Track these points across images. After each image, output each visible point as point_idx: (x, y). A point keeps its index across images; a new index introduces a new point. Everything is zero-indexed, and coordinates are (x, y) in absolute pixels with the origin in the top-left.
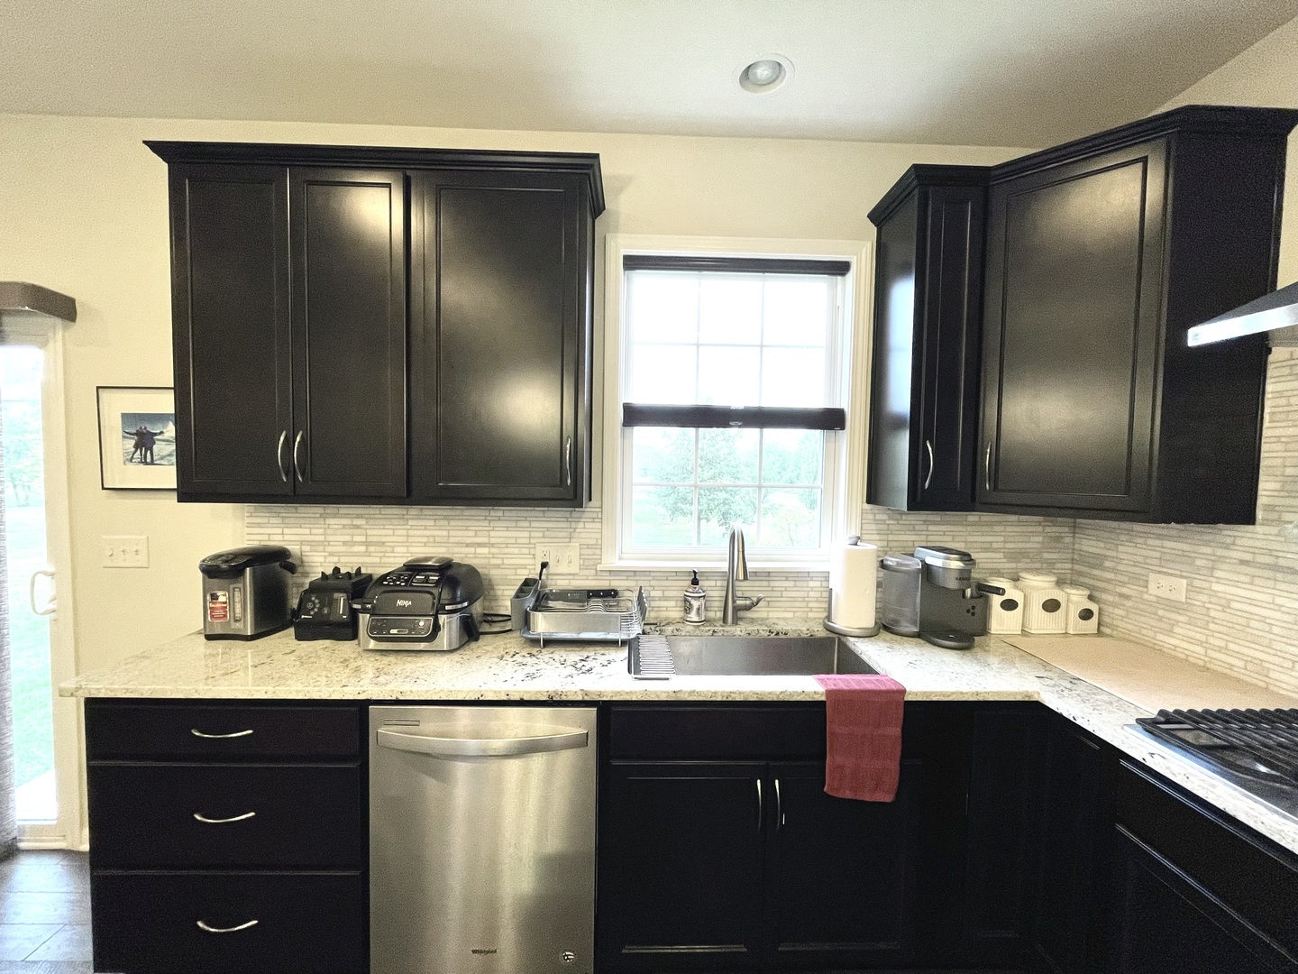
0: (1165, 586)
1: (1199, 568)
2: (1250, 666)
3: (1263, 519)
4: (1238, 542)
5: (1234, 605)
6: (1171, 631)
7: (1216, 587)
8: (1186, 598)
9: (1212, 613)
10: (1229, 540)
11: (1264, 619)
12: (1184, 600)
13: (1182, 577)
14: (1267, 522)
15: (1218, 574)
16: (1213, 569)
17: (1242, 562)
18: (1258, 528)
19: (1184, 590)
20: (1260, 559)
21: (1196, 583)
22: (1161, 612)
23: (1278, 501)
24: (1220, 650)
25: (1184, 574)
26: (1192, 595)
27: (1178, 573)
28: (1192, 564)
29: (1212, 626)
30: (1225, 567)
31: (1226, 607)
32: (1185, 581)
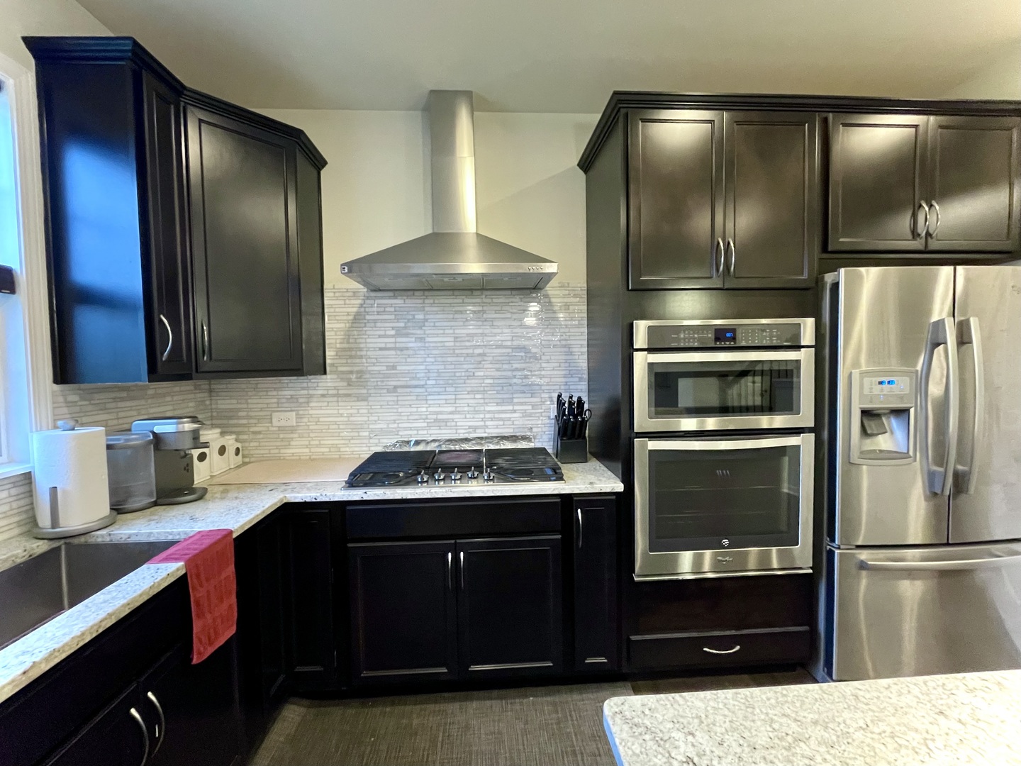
0: (284, 418)
1: (301, 403)
2: (332, 450)
3: (331, 371)
4: (320, 384)
5: (321, 419)
6: (290, 445)
7: (311, 412)
8: (296, 423)
9: (311, 427)
10: (315, 385)
11: (335, 423)
12: (295, 424)
13: (292, 411)
14: (332, 372)
15: (311, 405)
16: (308, 403)
17: (323, 396)
18: (328, 376)
19: (295, 419)
20: (330, 392)
21: (301, 412)
22: (282, 436)
23: (336, 361)
24: (317, 446)
25: (293, 409)
26: (299, 420)
27: (289, 409)
28: (298, 402)
29: (311, 435)
30: (315, 400)
31: (317, 422)
32: (294, 413)
